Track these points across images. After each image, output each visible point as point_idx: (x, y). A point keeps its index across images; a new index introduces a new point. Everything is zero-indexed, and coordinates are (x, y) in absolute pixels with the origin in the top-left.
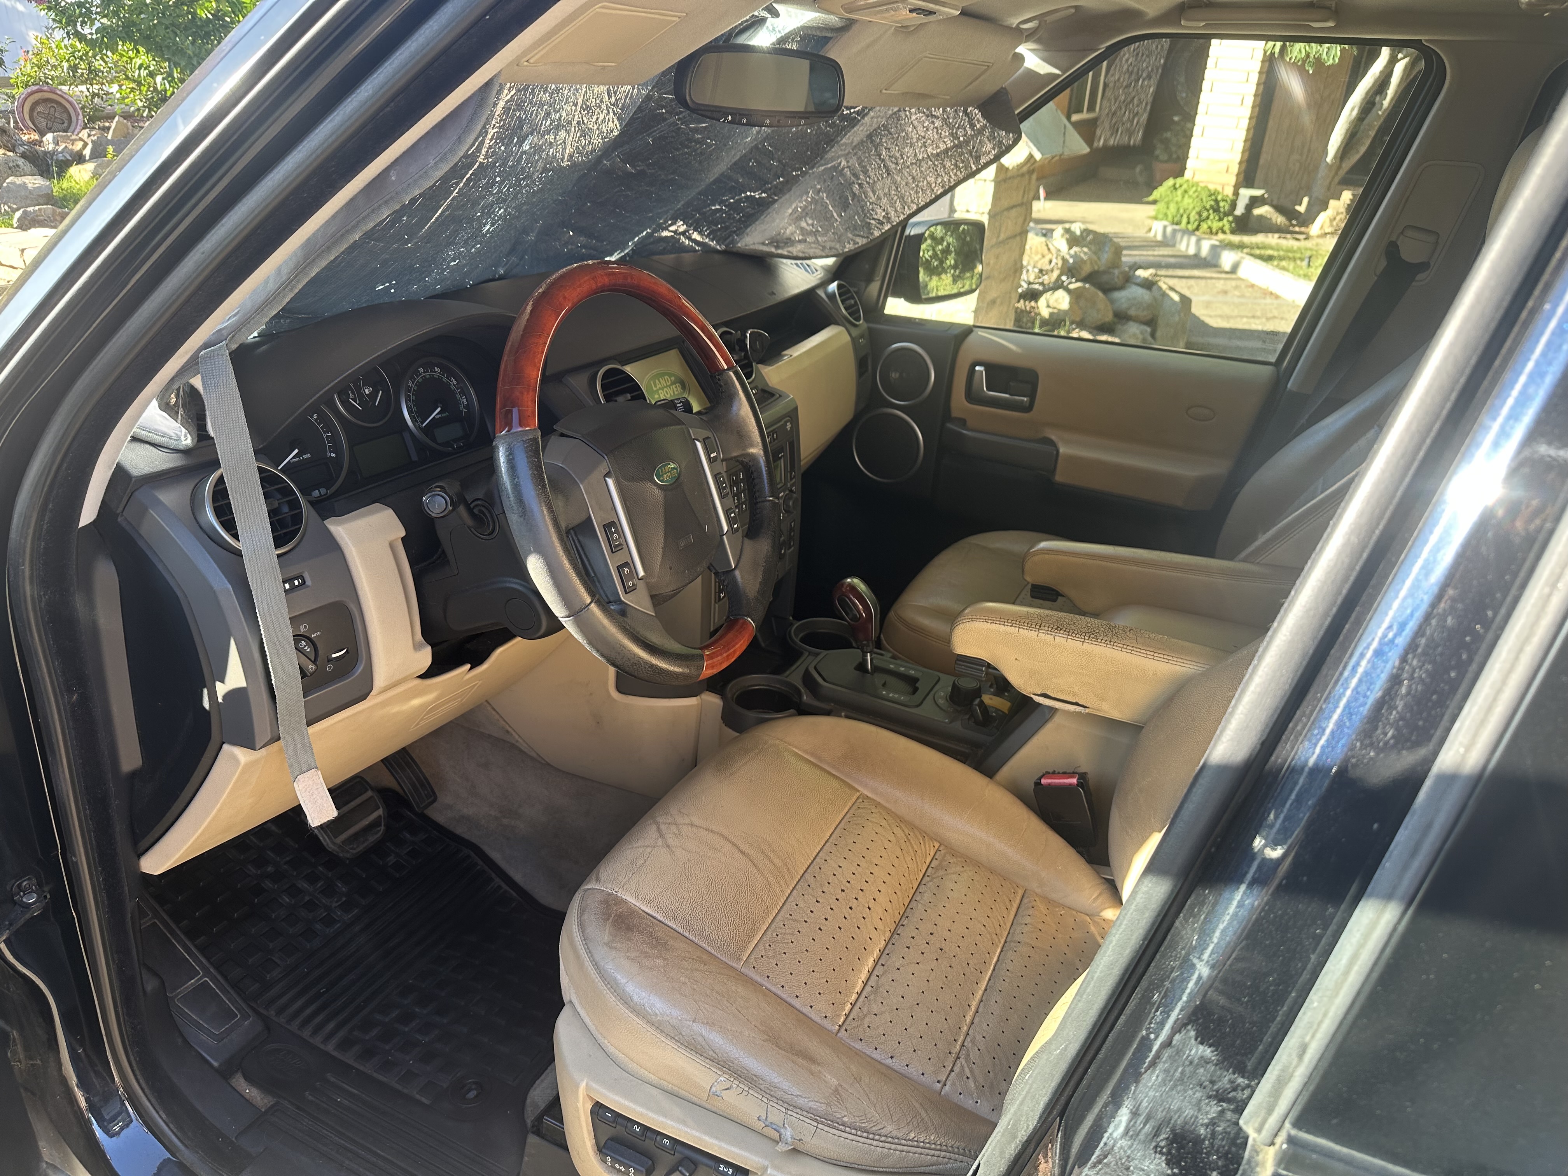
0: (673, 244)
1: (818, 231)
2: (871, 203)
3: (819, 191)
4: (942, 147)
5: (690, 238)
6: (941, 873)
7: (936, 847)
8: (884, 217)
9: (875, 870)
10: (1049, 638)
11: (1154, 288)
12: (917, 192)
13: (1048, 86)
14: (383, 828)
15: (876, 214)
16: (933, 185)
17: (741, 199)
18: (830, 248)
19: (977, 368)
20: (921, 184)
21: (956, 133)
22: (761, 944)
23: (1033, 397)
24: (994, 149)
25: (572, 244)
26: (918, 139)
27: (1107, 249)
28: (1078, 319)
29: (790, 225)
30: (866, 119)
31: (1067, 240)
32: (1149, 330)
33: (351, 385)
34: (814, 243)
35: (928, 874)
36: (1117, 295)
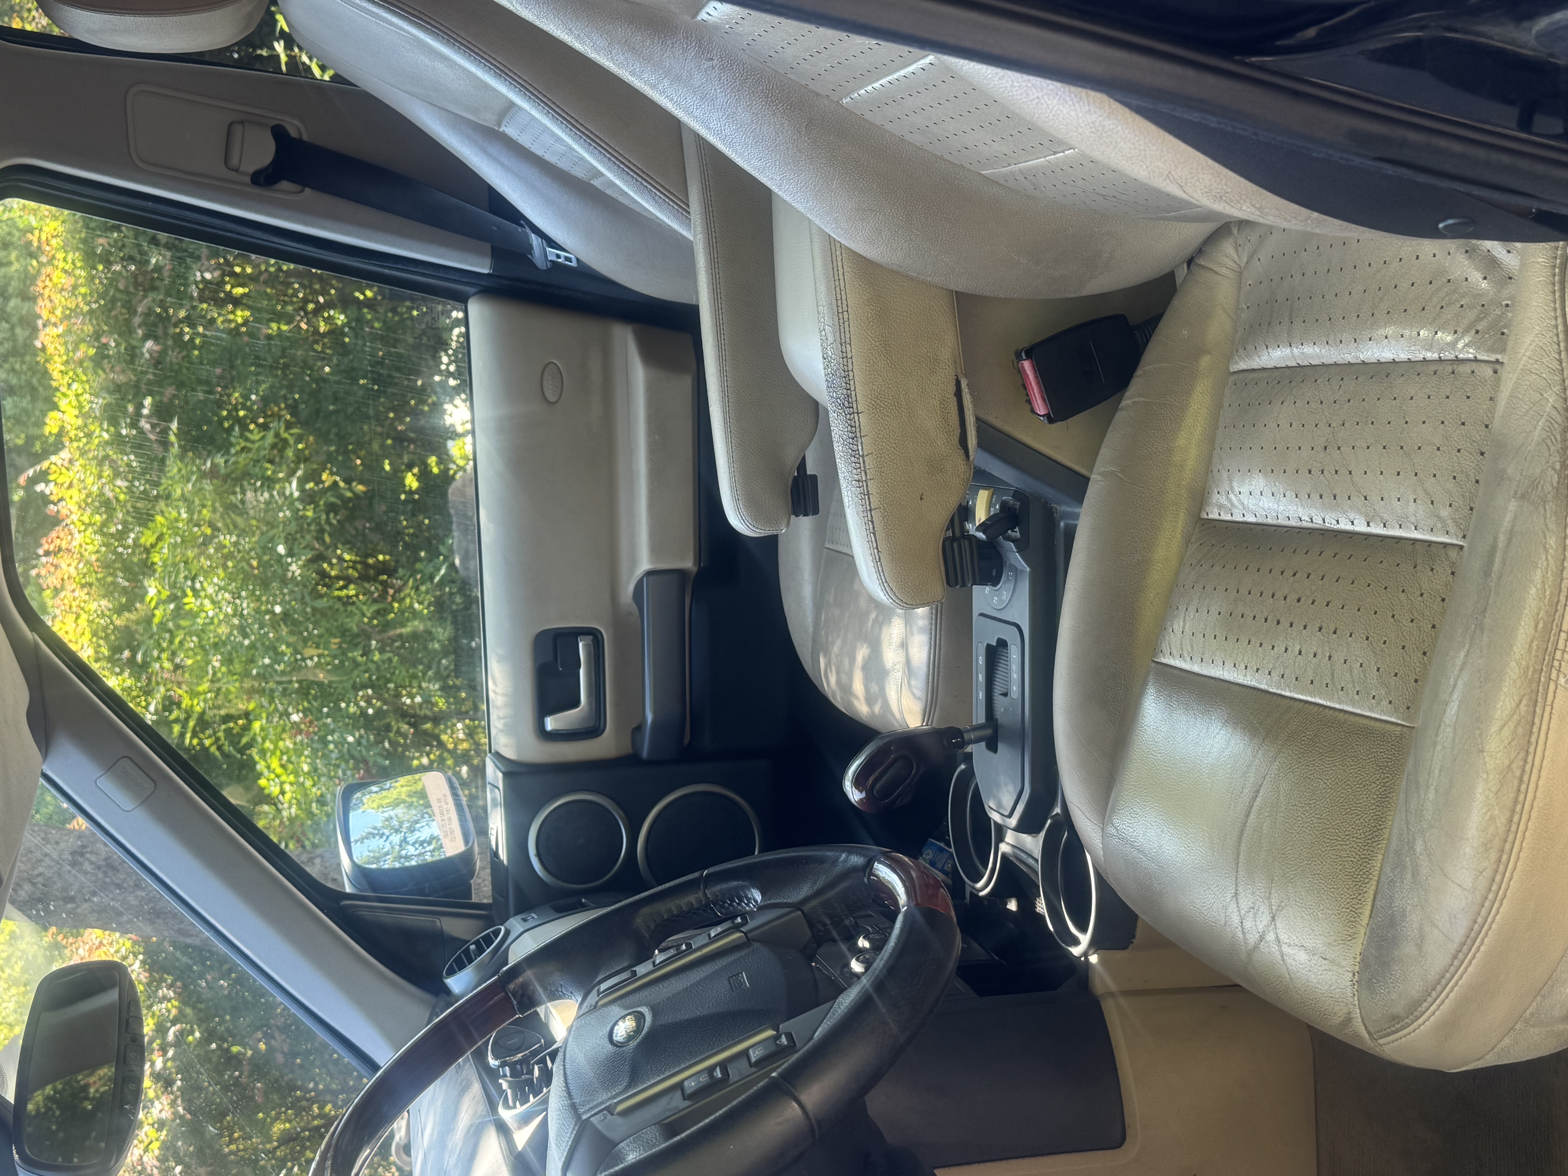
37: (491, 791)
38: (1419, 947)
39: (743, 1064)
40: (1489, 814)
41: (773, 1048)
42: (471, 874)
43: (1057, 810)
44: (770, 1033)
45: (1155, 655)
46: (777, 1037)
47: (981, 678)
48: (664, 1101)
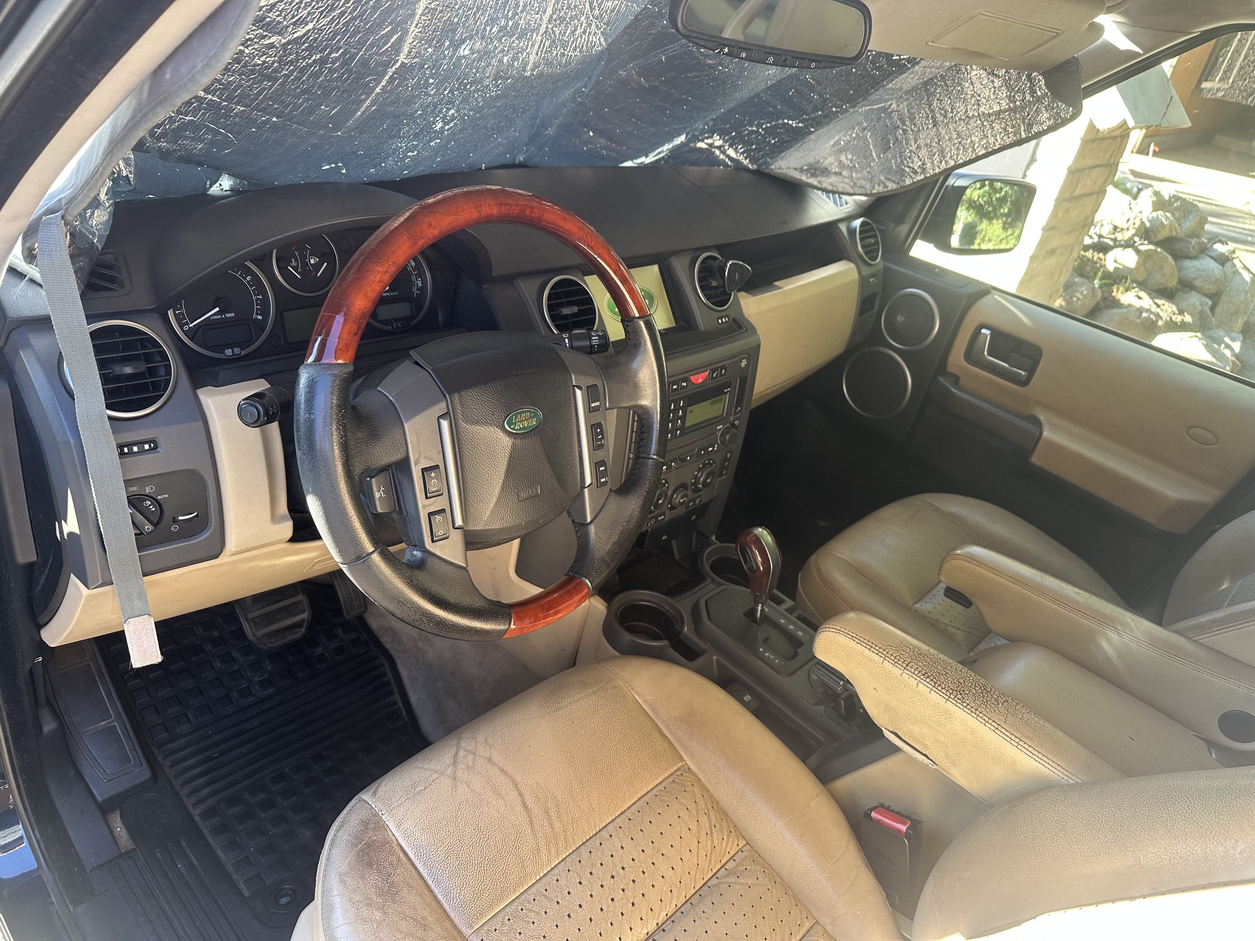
0: (708, 156)
1: (855, 167)
2: (910, 151)
3: (865, 129)
4: (996, 108)
5: (724, 153)
6: (732, 879)
7: (740, 847)
8: (919, 166)
9: (659, 860)
10: (913, 682)
11: (1228, 264)
12: (958, 149)
13: (1128, 62)
14: (304, 629)
15: (912, 162)
16: (977, 145)
17: (778, 125)
18: (860, 187)
19: (983, 331)
20: (964, 142)
21: (1014, 96)
22: (501, 915)
23: (1031, 373)
24: (1049, 119)
25: (591, 144)
26: (973, 96)
27: (1191, 217)
28: (1141, 279)
29: (830, 155)
30: (916, 67)
31: (1153, 202)
32: (1210, 303)
33: (296, 253)
34: (848, 178)
35: (718, 875)
36: (1188, 263)
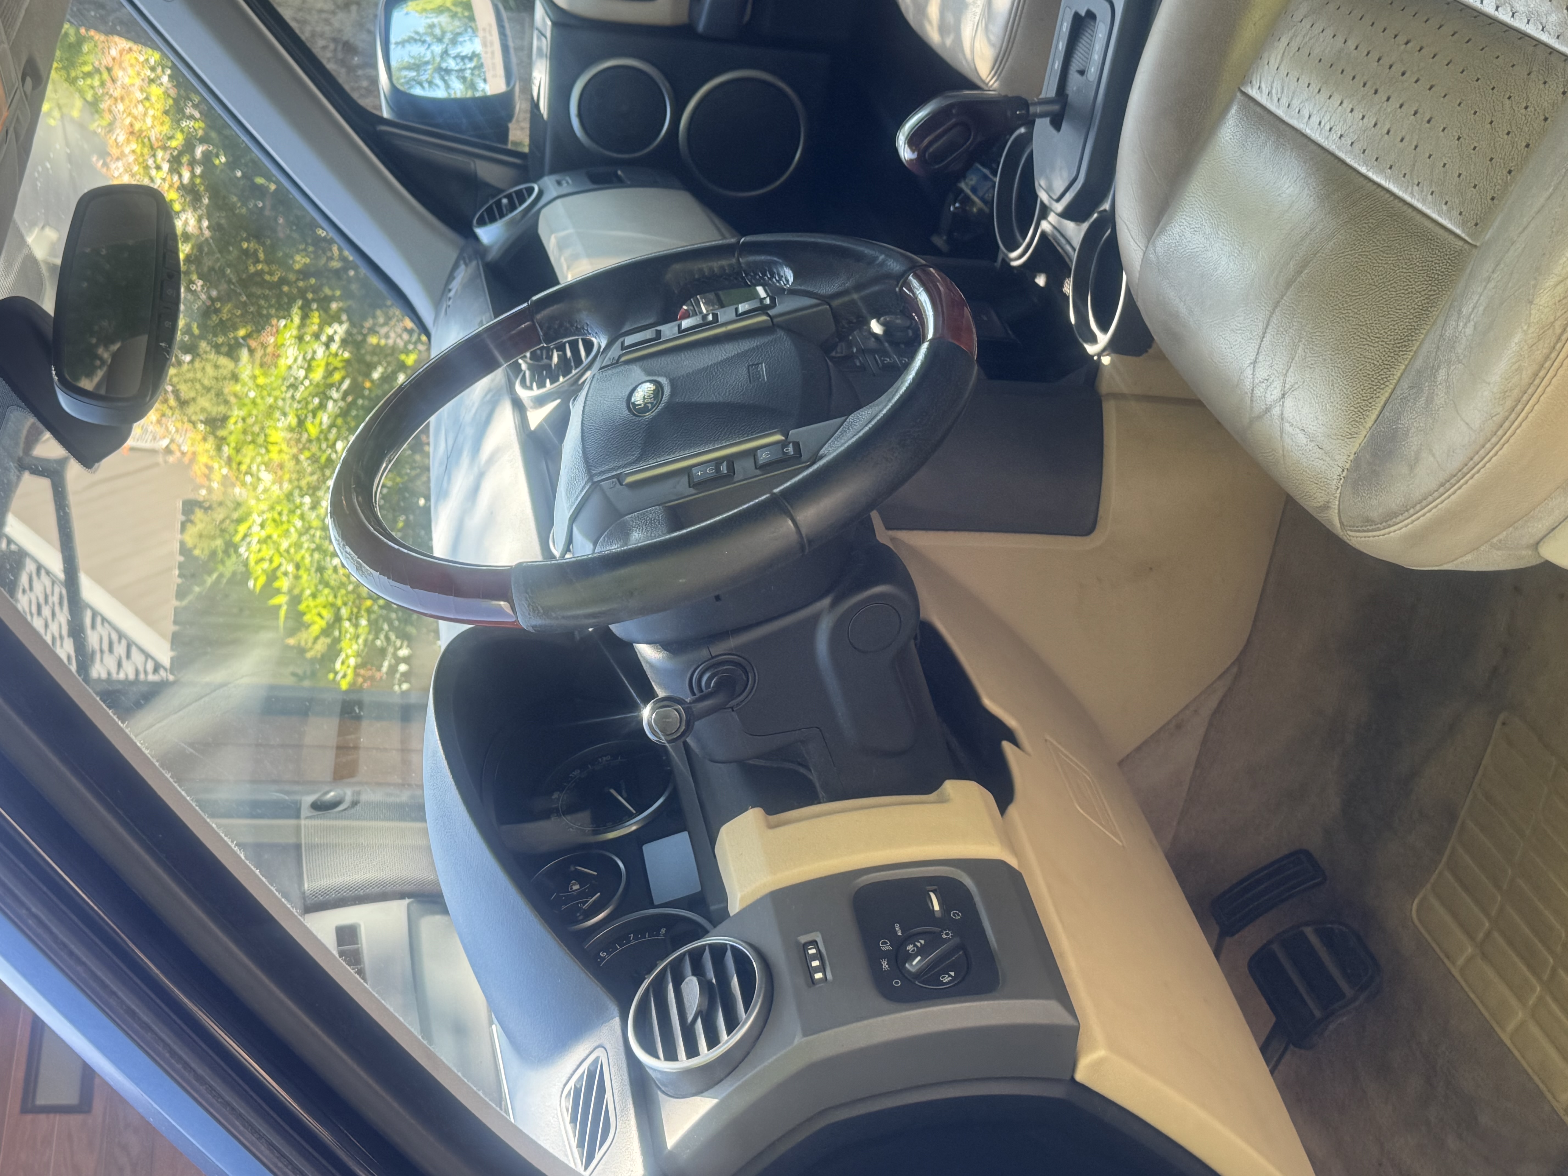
37: (539, 39)
38: (1412, 468)
39: (749, 464)
40: (1517, 365)
41: (780, 456)
42: (510, 117)
43: (1106, 206)
44: (778, 437)
45: (1243, 83)
46: (784, 444)
47: (1062, 46)
48: (669, 484)
